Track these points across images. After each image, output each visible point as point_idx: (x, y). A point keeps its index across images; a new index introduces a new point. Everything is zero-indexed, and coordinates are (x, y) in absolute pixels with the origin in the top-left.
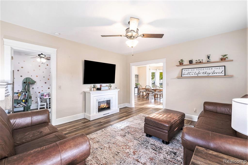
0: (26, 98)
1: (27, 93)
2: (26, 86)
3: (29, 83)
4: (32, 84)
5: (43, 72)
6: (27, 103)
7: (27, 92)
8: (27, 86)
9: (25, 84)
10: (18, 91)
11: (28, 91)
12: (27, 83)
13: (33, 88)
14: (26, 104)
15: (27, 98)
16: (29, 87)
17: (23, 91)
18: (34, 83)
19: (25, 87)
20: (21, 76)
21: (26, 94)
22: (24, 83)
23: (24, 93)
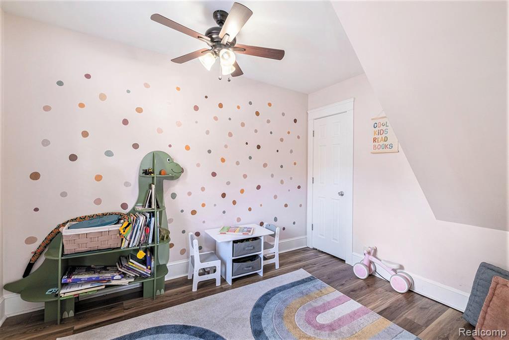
0: (150, 241)
1: (153, 219)
2: (150, 188)
3: (160, 174)
4: (172, 178)
5: (208, 132)
6: (152, 263)
7: (152, 214)
8: (153, 186)
9: (148, 180)
10: (124, 206)
11: (158, 207)
12: (153, 173)
13: (174, 196)
14: (151, 265)
15: (153, 240)
16: (160, 190)
17: (140, 208)
18: (177, 173)
19: (148, 192)
20: (136, 146)
21: (150, 222)
22: (146, 172)
23: (142, 219)
